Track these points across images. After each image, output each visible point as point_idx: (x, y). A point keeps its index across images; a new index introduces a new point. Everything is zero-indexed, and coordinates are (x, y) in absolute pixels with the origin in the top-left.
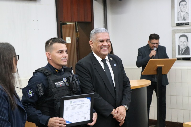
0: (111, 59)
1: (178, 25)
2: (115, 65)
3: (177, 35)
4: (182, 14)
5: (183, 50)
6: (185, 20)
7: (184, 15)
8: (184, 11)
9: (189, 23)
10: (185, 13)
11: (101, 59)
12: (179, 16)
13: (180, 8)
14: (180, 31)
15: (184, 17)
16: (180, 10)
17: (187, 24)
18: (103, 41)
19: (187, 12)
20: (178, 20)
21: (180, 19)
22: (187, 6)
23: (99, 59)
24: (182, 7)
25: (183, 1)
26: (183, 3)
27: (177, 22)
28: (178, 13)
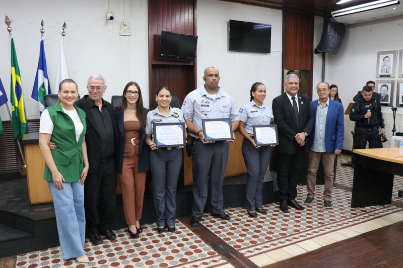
0: (300, 98)
1: (381, 76)
2: (302, 103)
3: (380, 85)
4: (385, 67)
5: (384, 97)
6: (387, 72)
7: (387, 68)
8: (387, 65)
11: (291, 97)
12: (383, 69)
13: (384, 62)
14: (382, 82)
15: (386, 70)
16: (383, 64)
17: (389, 76)
18: (292, 83)
19: (390, 66)
20: (382, 72)
21: (383, 71)
22: (390, 61)
23: (290, 97)
24: (386, 62)
25: (387, 57)
26: (387, 59)
27: (380, 74)
28: (382, 67)
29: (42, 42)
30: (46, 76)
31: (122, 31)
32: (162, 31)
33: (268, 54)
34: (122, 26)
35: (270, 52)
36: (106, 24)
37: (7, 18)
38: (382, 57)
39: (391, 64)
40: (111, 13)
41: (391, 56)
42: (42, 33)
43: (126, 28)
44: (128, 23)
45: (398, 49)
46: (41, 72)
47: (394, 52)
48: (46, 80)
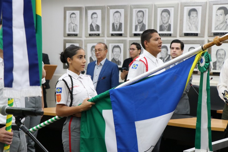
1: (69, 35)
4: (72, 25)
6: (74, 31)
7: (74, 27)
8: (74, 23)
9: (77, 34)
10: (74, 25)
12: (70, 28)
13: (71, 20)
14: (70, 42)
15: (74, 28)
16: (70, 22)
17: (76, 35)
19: (76, 24)
20: (69, 31)
21: (70, 30)
22: (76, 19)
24: (72, 19)
25: (73, 13)
26: (73, 16)
27: (68, 32)
28: (69, 24)
38: (68, 13)
39: (77, 21)
41: (77, 12)
45: (83, 5)
47: (79, 9)
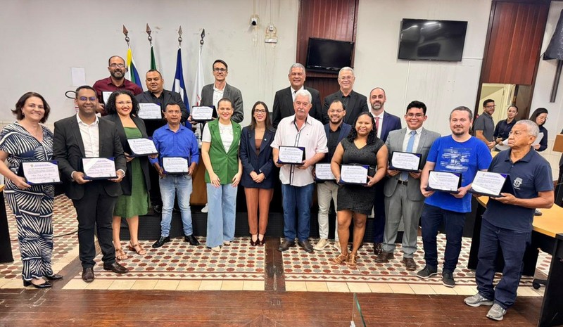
29: (179, 51)
30: (182, 85)
31: (267, 37)
32: (310, 38)
33: (459, 62)
34: (268, 31)
35: (461, 61)
36: (251, 29)
37: (148, 27)
40: (257, 17)
42: (180, 41)
43: (272, 34)
44: (275, 27)
46: (177, 81)
48: (182, 90)
